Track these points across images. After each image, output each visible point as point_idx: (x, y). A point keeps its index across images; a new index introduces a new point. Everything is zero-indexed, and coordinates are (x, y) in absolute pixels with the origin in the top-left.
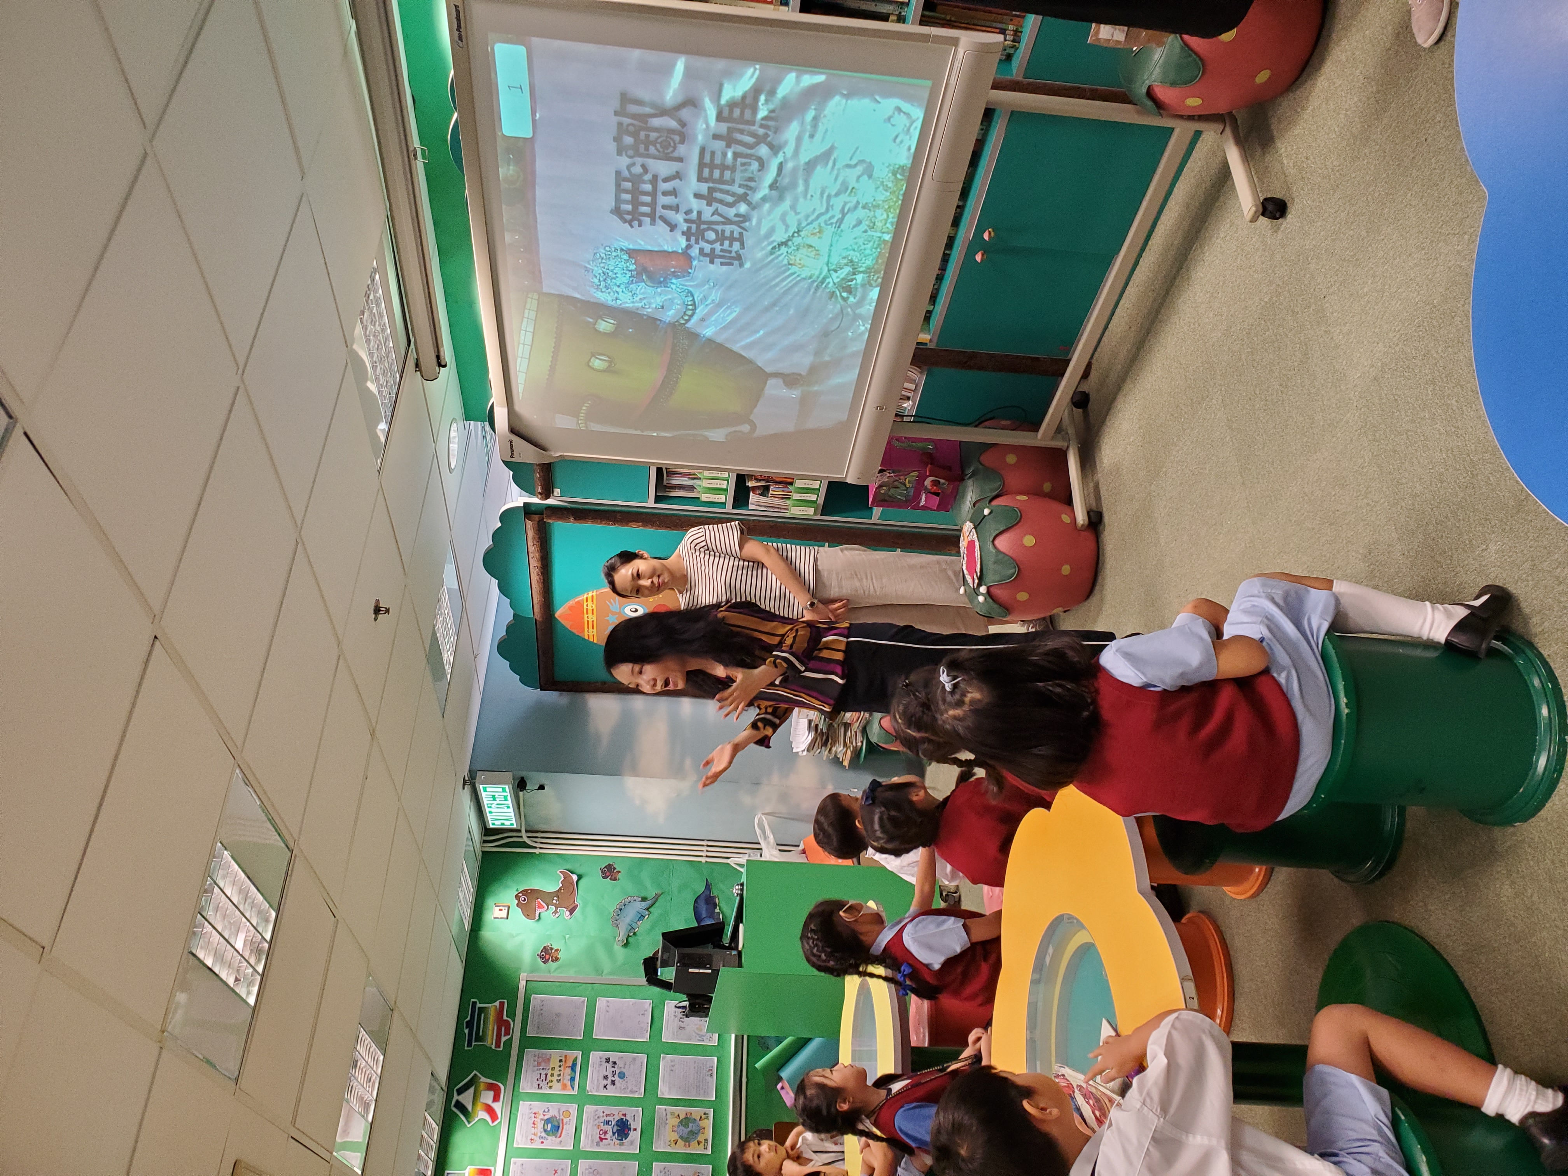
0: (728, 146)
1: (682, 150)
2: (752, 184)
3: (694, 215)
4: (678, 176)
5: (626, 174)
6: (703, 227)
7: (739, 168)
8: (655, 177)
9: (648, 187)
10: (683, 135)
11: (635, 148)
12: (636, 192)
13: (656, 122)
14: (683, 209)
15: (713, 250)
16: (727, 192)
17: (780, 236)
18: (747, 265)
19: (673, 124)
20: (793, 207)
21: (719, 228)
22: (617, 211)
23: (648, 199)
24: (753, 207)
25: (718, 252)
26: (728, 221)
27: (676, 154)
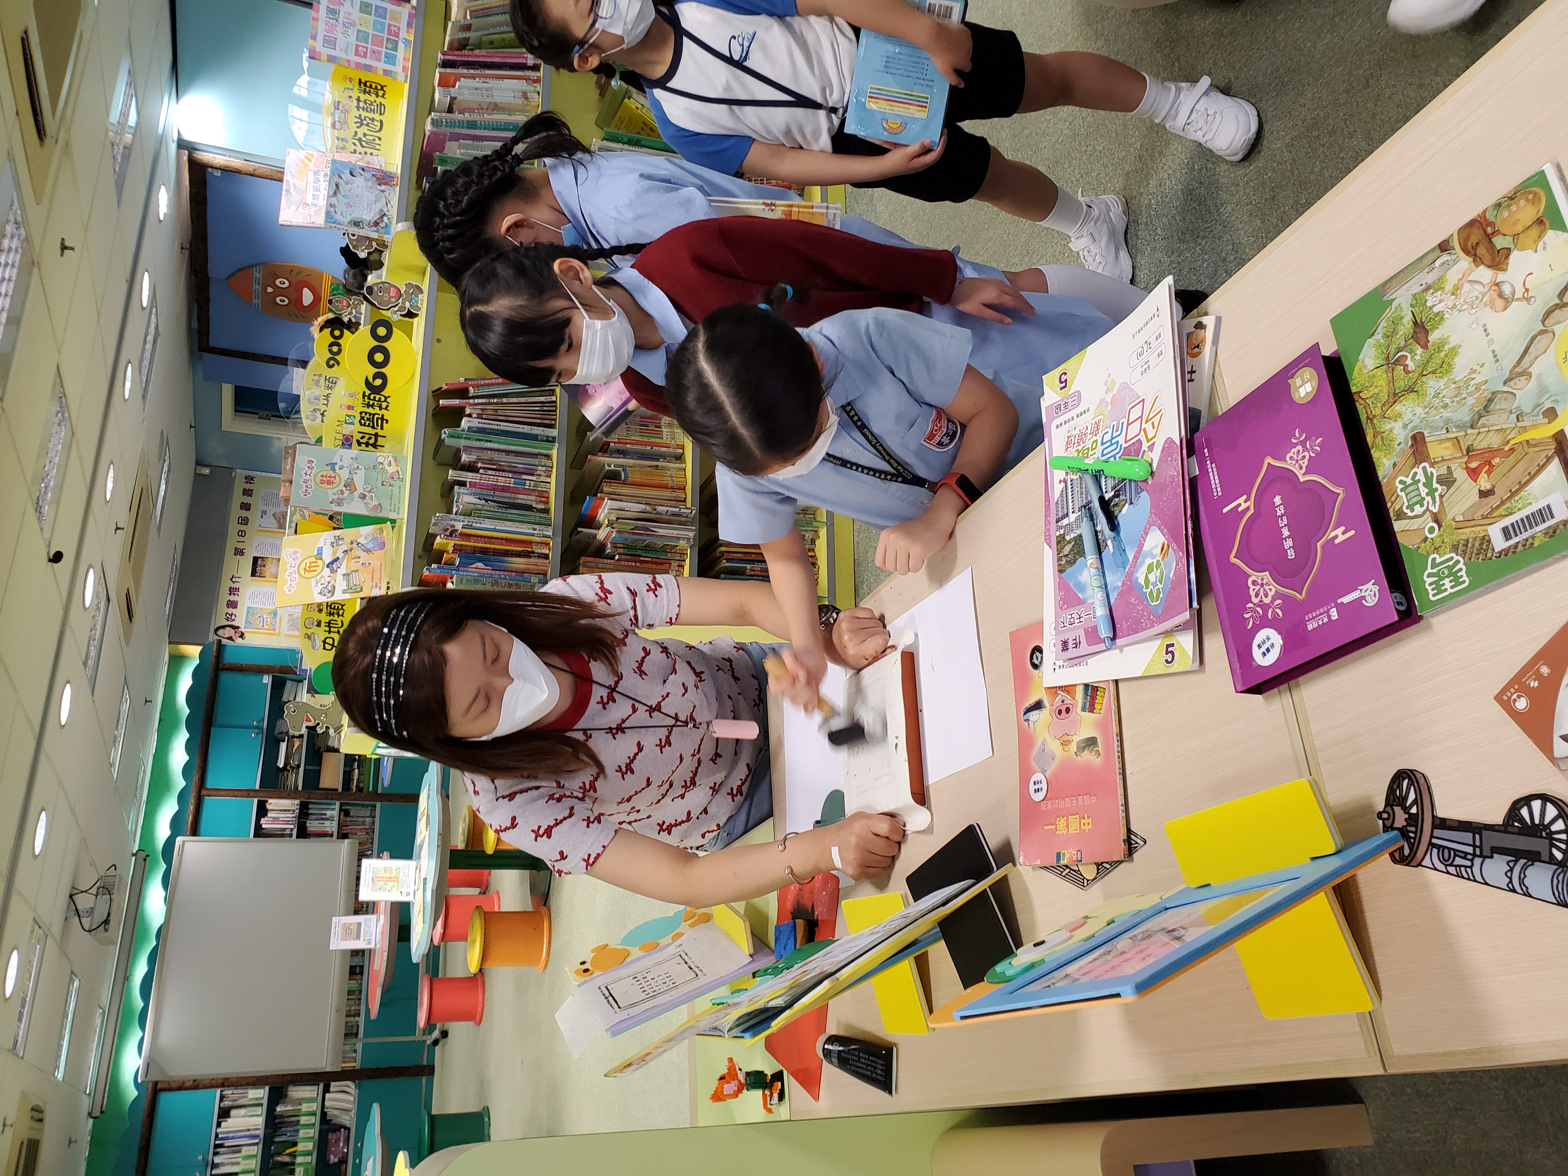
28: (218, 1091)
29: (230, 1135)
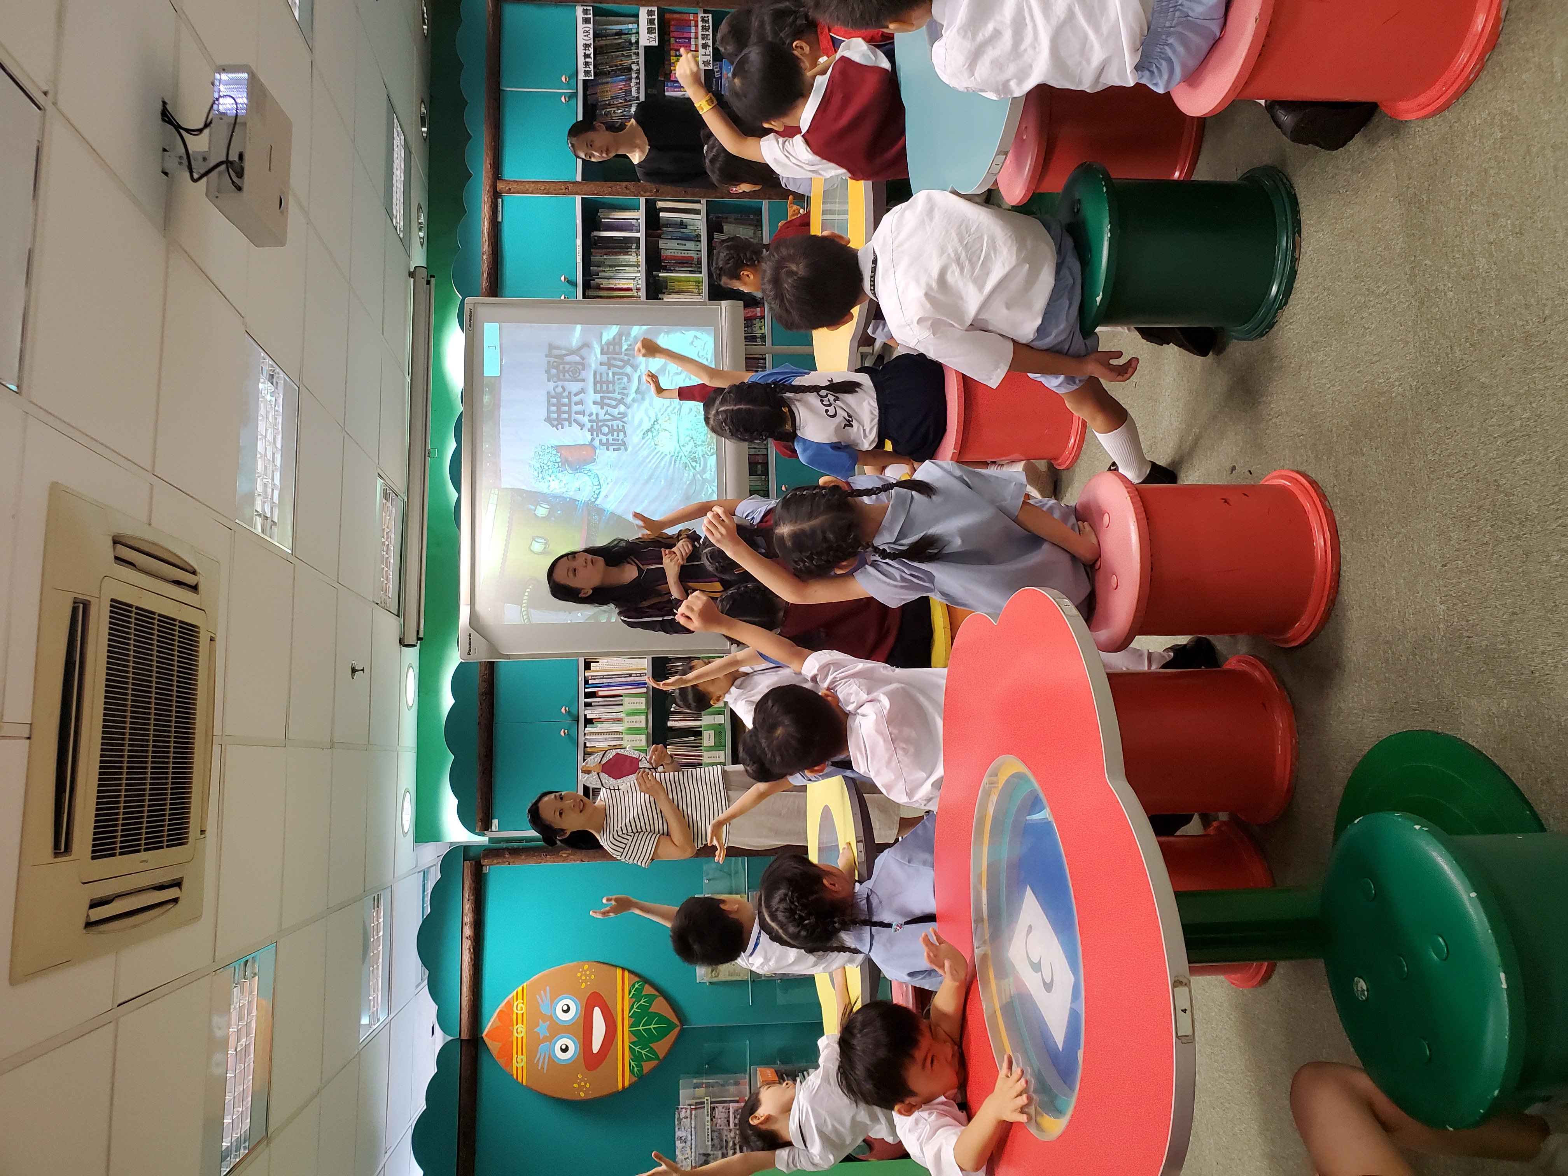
0: (609, 369)
1: (584, 374)
2: (625, 391)
3: (594, 417)
4: (583, 391)
5: (553, 393)
6: (600, 424)
7: (617, 382)
8: (570, 393)
9: (566, 401)
10: (583, 365)
11: (557, 376)
12: (559, 405)
13: (568, 359)
14: (587, 413)
15: (607, 440)
16: (611, 399)
17: (646, 426)
18: (630, 449)
19: (578, 359)
20: (651, 404)
21: (610, 423)
22: (548, 420)
23: (566, 409)
24: (628, 407)
25: (611, 441)
26: (615, 418)
27: (580, 378)
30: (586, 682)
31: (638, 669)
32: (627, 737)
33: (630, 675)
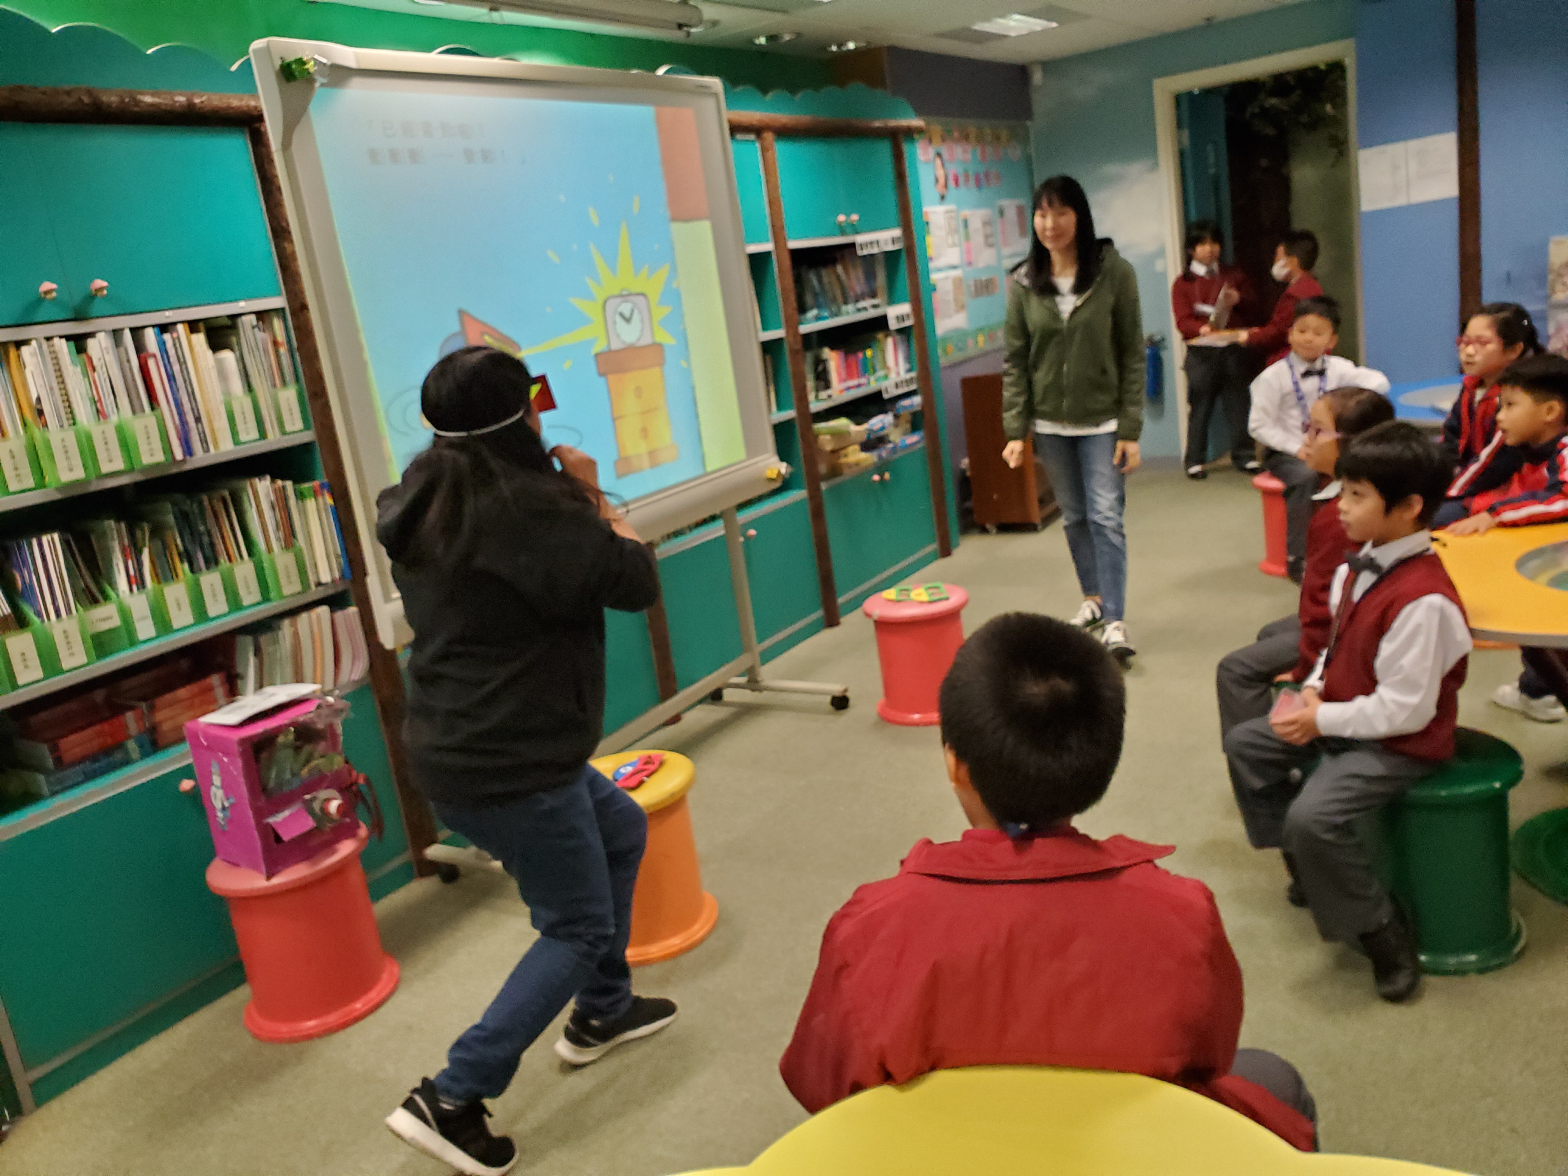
28: (279, 302)
29: (176, 368)
30: (164, 328)
31: (213, 431)
32: (70, 436)
33: (198, 420)
